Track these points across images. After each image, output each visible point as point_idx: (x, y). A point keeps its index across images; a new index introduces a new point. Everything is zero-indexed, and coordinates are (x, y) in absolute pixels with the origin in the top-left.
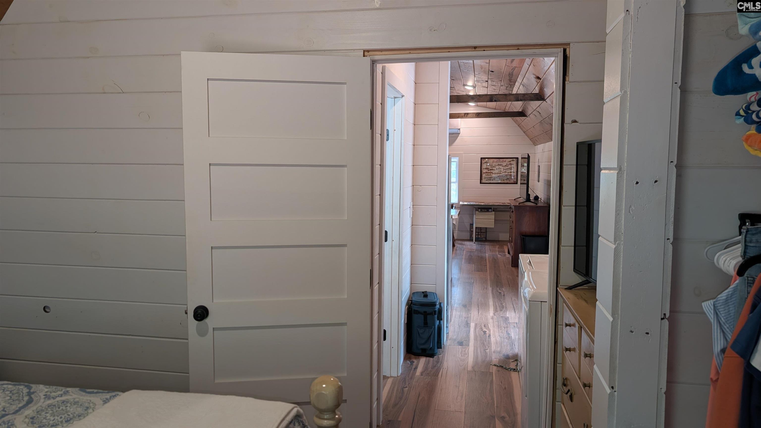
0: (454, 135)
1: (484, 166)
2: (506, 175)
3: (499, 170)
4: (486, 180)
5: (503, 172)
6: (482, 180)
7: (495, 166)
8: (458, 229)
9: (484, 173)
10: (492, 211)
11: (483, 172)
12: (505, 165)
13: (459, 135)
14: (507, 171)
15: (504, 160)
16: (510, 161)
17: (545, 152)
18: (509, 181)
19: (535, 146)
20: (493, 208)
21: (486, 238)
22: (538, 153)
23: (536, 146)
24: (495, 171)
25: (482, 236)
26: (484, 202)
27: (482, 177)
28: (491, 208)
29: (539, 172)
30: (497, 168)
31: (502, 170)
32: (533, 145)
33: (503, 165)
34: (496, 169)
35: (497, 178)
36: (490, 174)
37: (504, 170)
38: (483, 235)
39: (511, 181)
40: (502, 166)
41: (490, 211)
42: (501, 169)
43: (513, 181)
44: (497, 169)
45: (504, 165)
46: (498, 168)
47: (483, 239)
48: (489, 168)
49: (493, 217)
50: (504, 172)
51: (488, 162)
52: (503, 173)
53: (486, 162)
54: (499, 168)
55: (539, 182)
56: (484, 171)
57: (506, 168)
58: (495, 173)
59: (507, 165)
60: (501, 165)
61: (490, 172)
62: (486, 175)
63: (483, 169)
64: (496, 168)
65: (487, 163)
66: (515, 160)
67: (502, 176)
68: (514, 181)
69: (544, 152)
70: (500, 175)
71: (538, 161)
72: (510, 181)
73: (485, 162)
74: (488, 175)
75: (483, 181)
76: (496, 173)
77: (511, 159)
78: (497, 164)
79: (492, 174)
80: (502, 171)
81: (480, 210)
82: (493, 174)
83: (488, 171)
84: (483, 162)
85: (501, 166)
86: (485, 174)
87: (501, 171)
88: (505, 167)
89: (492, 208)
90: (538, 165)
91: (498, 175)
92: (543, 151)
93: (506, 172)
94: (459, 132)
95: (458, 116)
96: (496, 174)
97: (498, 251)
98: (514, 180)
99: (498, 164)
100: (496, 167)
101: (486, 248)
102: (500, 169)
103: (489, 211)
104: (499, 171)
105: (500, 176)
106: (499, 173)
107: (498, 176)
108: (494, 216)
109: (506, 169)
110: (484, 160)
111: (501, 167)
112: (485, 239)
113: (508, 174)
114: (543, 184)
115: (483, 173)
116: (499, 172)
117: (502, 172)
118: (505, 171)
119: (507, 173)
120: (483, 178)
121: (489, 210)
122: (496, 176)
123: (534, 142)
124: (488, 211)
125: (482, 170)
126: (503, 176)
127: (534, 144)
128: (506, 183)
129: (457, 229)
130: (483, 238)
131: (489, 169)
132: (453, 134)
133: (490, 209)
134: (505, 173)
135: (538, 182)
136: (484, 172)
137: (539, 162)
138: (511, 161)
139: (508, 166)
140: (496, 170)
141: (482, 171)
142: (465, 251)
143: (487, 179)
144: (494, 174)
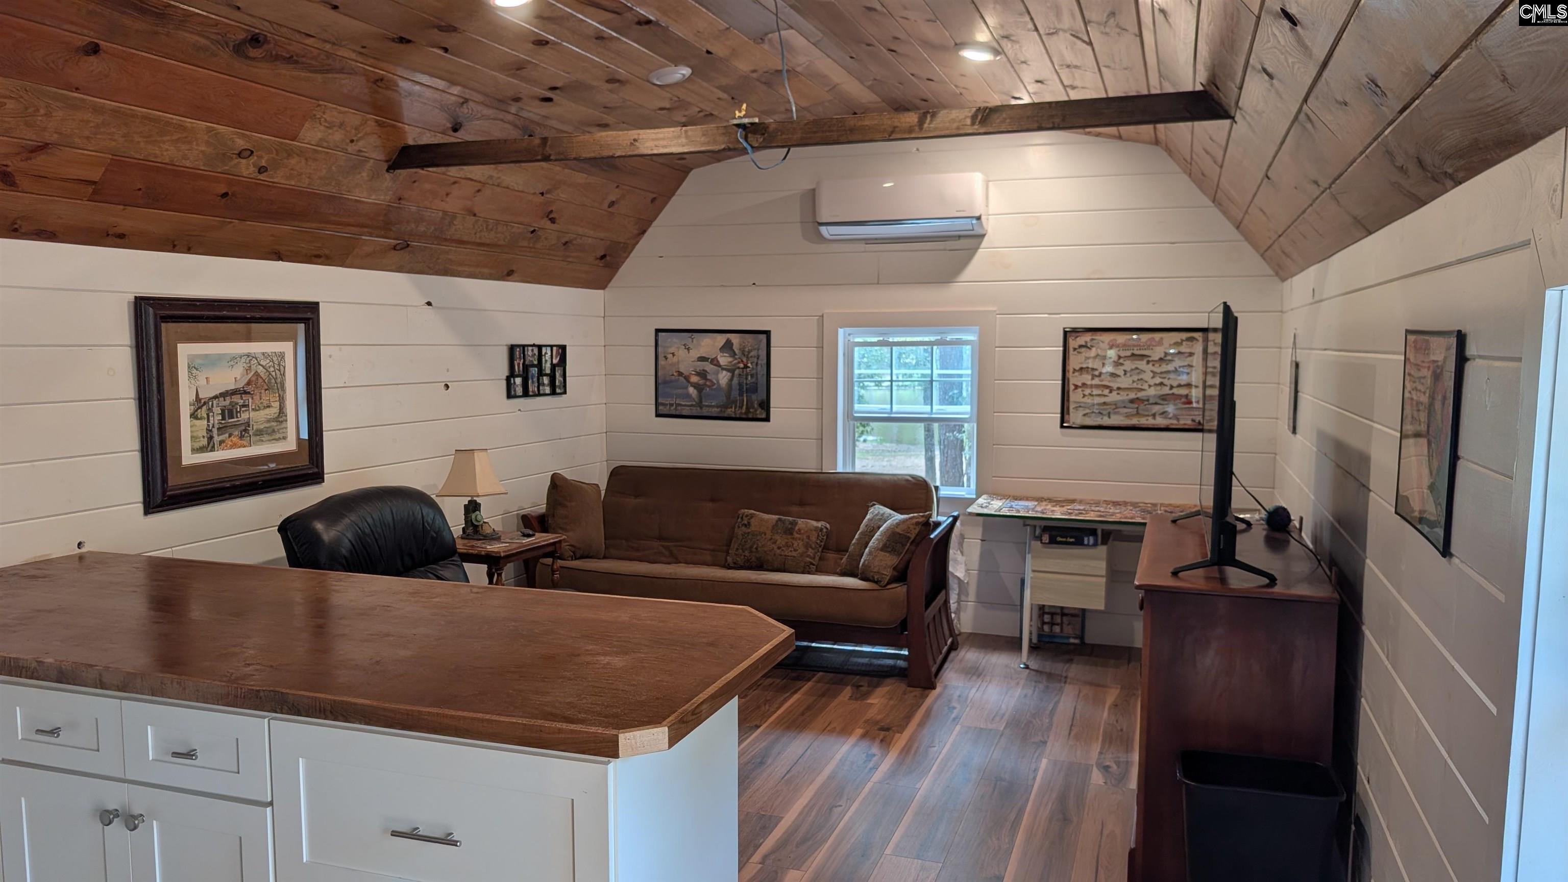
0: (962, 241)
1: (1075, 361)
2: (1163, 395)
3: (1135, 378)
4: (1084, 415)
5: (1150, 386)
6: (1068, 414)
7: (1121, 361)
8: (978, 594)
9: (1076, 387)
10: (1095, 544)
11: (1071, 383)
12: (1161, 359)
13: (980, 243)
14: (1165, 381)
15: (1157, 336)
16: (1180, 341)
17: (1323, 303)
18: (1175, 422)
19: (1283, 280)
20: (1103, 530)
21: (1082, 637)
22: (1292, 310)
23: (1286, 283)
24: (1119, 379)
25: (1068, 630)
26: (1073, 501)
27: (1068, 401)
28: (1093, 532)
29: (1296, 392)
30: (1128, 369)
31: (1147, 376)
32: (1276, 278)
33: (1150, 357)
34: (1125, 374)
35: (1125, 407)
36: (1100, 392)
37: (1153, 377)
38: (1069, 624)
39: (1182, 422)
40: (1148, 362)
41: (1088, 545)
42: (1145, 372)
43: (1189, 422)
44: (1128, 375)
45: (1157, 358)
46: (1132, 370)
47: (1072, 641)
48: (1096, 370)
49: (1101, 566)
50: (1156, 385)
51: (1092, 346)
52: (1152, 388)
53: (1084, 344)
54: (1137, 368)
55: (1294, 431)
56: (1074, 379)
57: (1164, 370)
58: (1119, 388)
59: (1169, 358)
60: (1143, 356)
61: (1100, 383)
62: (1084, 396)
63: (1073, 373)
64: (1122, 368)
65: (1090, 349)
66: (1201, 339)
67: (1148, 400)
68: (1193, 421)
69: (1321, 301)
70: (1141, 395)
71: (1294, 343)
72: (1178, 420)
73: (1081, 346)
74: (1090, 395)
75: (1076, 417)
76: (1122, 386)
77: (1185, 335)
78: (1129, 353)
79: (1106, 392)
80: (1146, 382)
81: (1046, 538)
82: (1111, 392)
83: (1093, 379)
84: (1073, 343)
85: (1142, 360)
86: (1080, 390)
87: (1142, 379)
88: (1157, 365)
89: (1099, 533)
90: (1292, 361)
91: (1132, 395)
92: (1317, 298)
93: (1161, 384)
94: (978, 231)
95: (890, 129)
96: (1122, 393)
97: (1105, 733)
98: (1194, 417)
99: (1133, 355)
100: (1122, 364)
101: (1061, 704)
102: (1139, 373)
103: (1086, 542)
104: (1134, 382)
105: (1137, 398)
106: (1136, 388)
107: (1132, 401)
108: (1103, 565)
109: (1161, 373)
110: (1078, 339)
111: (1142, 364)
112: (1077, 641)
113: (1171, 392)
114: (1315, 449)
115: (1072, 387)
116: (1135, 385)
117: (1145, 386)
118: (1158, 380)
119: (1166, 390)
120: (1072, 406)
121: (1086, 539)
122: (1123, 401)
123: (1279, 266)
124: (1079, 543)
125: (1070, 375)
126: (1151, 402)
127: (1277, 274)
128: (1162, 426)
129: (972, 596)
130: (1069, 638)
131: (1097, 373)
132: (959, 237)
133: (1088, 536)
134: (1159, 388)
135: (1292, 436)
136: (1076, 383)
137: (1297, 346)
138: (1182, 341)
139: (1170, 360)
140: (1123, 377)
141: (1068, 379)
142: (958, 728)
143: (1087, 411)
144: (1114, 393)
